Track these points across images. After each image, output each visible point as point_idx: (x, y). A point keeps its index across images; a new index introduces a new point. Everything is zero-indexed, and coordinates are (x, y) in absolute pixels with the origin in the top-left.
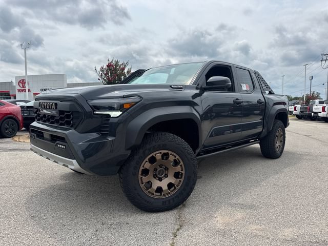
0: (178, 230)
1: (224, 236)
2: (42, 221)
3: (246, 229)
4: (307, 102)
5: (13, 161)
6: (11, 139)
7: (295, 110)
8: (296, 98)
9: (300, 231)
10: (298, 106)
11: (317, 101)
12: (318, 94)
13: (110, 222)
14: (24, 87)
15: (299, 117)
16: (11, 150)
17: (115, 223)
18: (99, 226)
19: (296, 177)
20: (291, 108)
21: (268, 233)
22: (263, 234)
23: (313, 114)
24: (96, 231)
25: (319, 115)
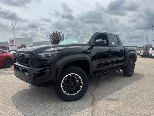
0: (93, 111)
1: (115, 114)
2: (29, 107)
3: (125, 110)
4: (146, 49)
5: (12, 79)
6: (9, 68)
7: (141, 53)
8: (140, 47)
9: (151, 111)
10: (142, 51)
11: (151, 49)
12: (151, 45)
13: (61, 107)
14: (13, 44)
15: (143, 56)
16: (10, 74)
17: (63, 108)
18: (56, 109)
19: (145, 85)
20: (139, 52)
21: (136, 112)
22: (134, 113)
23: (149, 55)
24: (55, 112)
25: (152, 55)
